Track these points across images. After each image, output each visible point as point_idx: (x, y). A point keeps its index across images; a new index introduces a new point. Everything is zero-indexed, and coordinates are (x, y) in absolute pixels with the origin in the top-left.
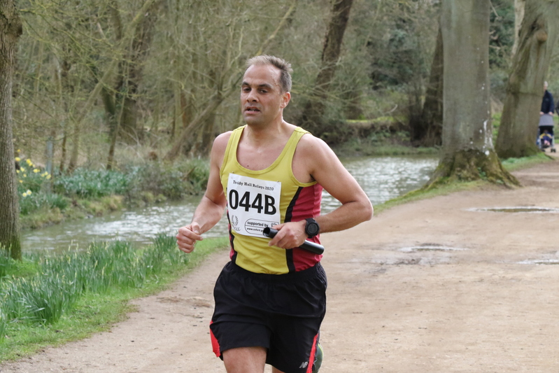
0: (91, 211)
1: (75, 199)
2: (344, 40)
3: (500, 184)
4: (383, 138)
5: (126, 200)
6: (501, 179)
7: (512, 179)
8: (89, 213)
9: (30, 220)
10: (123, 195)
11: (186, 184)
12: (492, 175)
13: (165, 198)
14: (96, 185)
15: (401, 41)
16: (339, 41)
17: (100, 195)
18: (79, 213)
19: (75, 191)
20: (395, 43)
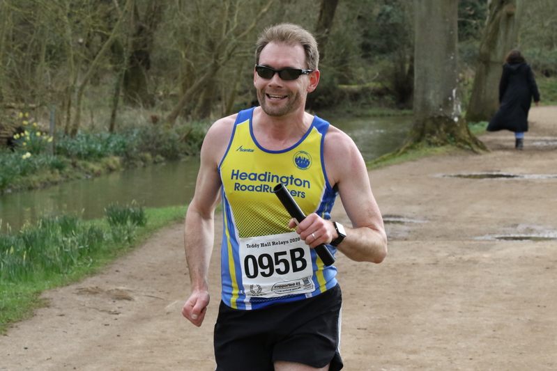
0: (90, 172)
1: (75, 160)
2: (337, 14)
3: (468, 149)
4: (372, 101)
5: (124, 161)
6: (469, 144)
7: (479, 144)
8: (87, 173)
9: (28, 181)
10: (122, 156)
11: (184, 145)
12: (461, 140)
13: (162, 159)
14: (96, 147)
15: (388, 16)
16: (332, 14)
17: (100, 156)
18: (78, 174)
19: (76, 152)
20: (383, 17)
